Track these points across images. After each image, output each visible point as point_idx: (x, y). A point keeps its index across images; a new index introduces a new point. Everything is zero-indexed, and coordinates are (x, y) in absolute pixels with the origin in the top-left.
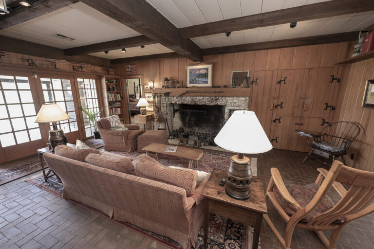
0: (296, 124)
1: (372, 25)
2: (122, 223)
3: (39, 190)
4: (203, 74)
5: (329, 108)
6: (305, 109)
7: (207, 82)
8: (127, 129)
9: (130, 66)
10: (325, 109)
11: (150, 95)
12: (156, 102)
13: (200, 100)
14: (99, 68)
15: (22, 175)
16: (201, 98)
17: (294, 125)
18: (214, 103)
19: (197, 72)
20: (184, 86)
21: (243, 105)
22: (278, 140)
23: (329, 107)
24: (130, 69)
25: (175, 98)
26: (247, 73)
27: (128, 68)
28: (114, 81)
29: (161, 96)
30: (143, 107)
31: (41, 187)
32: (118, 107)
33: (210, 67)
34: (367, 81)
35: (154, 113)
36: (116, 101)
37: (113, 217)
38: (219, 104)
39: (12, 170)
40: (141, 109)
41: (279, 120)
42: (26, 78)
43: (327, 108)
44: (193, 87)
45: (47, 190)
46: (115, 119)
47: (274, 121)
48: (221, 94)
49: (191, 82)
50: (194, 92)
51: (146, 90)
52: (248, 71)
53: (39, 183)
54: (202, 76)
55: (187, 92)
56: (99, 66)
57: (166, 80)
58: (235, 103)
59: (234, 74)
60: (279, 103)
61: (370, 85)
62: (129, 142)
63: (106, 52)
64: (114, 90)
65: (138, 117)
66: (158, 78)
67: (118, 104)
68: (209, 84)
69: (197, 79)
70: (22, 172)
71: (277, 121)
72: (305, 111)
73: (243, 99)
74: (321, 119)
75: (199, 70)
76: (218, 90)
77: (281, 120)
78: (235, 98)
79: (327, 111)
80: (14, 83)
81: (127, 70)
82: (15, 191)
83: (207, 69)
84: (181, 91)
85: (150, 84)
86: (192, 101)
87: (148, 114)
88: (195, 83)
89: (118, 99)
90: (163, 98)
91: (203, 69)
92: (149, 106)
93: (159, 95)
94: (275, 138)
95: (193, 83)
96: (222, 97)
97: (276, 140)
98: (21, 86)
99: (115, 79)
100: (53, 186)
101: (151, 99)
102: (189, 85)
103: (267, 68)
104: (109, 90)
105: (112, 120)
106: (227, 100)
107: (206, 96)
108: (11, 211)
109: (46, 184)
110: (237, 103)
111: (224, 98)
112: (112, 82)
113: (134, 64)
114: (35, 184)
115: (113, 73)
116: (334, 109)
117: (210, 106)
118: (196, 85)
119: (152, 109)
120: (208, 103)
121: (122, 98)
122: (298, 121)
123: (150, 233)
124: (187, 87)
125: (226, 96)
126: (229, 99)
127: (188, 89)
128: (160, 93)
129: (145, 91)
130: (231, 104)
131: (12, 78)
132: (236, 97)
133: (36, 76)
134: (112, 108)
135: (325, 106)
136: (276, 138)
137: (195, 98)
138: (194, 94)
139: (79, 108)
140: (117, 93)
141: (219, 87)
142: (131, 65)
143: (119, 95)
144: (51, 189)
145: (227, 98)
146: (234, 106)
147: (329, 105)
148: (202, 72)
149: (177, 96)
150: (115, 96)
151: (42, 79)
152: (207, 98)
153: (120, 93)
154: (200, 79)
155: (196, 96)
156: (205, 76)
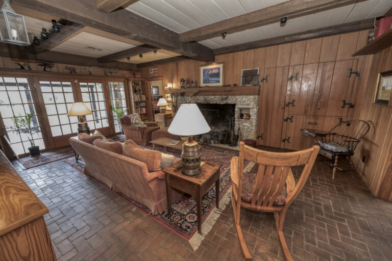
0: (309, 123)
1: (391, 9)
2: (118, 193)
3: (71, 168)
4: (215, 74)
5: (347, 106)
6: (318, 107)
7: (218, 82)
8: (146, 126)
9: (152, 69)
10: (342, 107)
11: (169, 95)
12: (174, 101)
13: (212, 99)
14: (126, 72)
15: (63, 157)
16: (213, 97)
17: (307, 124)
18: (224, 102)
19: (210, 72)
20: (197, 86)
21: (252, 103)
22: (291, 140)
23: (347, 104)
24: (152, 72)
25: (189, 98)
26: (257, 70)
27: (151, 71)
28: (140, 83)
29: (177, 96)
30: (162, 107)
31: (72, 166)
32: (144, 107)
33: (221, 66)
34: (379, 74)
35: (172, 112)
36: (142, 102)
37: (112, 188)
38: (229, 102)
39: (58, 154)
40: (161, 108)
41: (291, 119)
42: (69, 83)
43: (344, 105)
44: (207, 86)
45: (76, 168)
46: (135, 117)
47: (286, 120)
48: (231, 93)
49: (204, 82)
50: (205, 91)
51: (166, 90)
52: (258, 69)
53: (72, 163)
54: (214, 76)
55: (200, 92)
56: (127, 70)
57: (182, 80)
58: (244, 101)
59: (245, 72)
60: (291, 101)
61: (382, 77)
62: (145, 136)
63: (129, 58)
64: (140, 92)
65: (158, 116)
66: (176, 80)
67: (143, 104)
68: (221, 83)
69: (210, 79)
70: (64, 155)
71: (289, 120)
72: (319, 109)
73: (252, 97)
74: (338, 118)
75: (212, 69)
76: (228, 89)
77: (293, 119)
79: (344, 109)
80: (61, 88)
81: (151, 73)
82: (56, 167)
83: (219, 69)
84: (195, 91)
85: (169, 85)
86: (204, 100)
87: (167, 113)
88: (209, 83)
89: (143, 100)
90: (180, 98)
91: (215, 68)
92: (168, 105)
93: (176, 95)
94: (287, 138)
95: (206, 83)
96: (232, 95)
97: (288, 140)
98: (66, 89)
99: (141, 81)
100: (80, 166)
101: (170, 99)
102: (202, 84)
103: (278, 65)
104: (135, 91)
105: (132, 117)
106: (237, 99)
107: (217, 95)
108: (50, 179)
109: (76, 164)
110: (247, 102)
111: (234, 97)
112: (138, 85)
113: (157, 67)
114: (69, 163)
115: (140, 76)
116: (352, 106)
117: (221, 105)
118: (209, 85)
119: (170, 109)
120: (219, 102)
121: (147, 98)
122: (312, 121)
123: (134, 202)
124: (201, 87)
125: (235, 95)
126: (239, 98)
127: (201, 89)
128: (177, 93)
129: (166, 92)
130: (240, 102)
131: (59, 83)
132: (245, 95)
133: (76, 81)
134: (137, 108)
135: (342, 104)
136: (289, 138)
137: (207, 97)
138: (207, 93)
139: (109, 107)
140: (143, 94)
141: (230, 86)
142: (154, 68)
143: (144, 96)
144: (79, 167)
145: (237, 97)
146: (243, 105)
147: (346, 102)
148: (214, 71)
149: (191, 95)
150: (140, 97)
151: (81, 84)
152: (218, 97)
153: (145, 94)
154: (213, 79)
155: (208, 95)
156: (217, 75)
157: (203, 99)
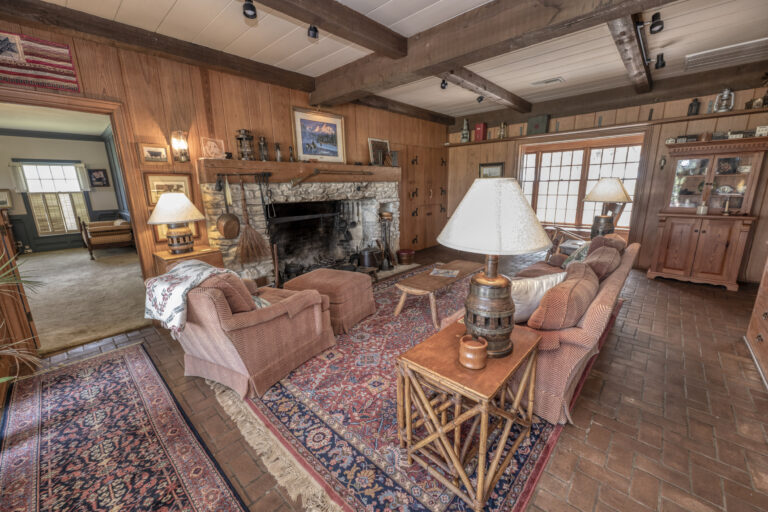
4: (327, 136)
7: (335, 154)
10: (441, 195)
12: (229, 201)
13: (337, 190)
16: (340, 185)
19: (317, 130)
20: (293, 157)
22: (418, 239)
29: (244, 182)
33: (338, 122)
38: (367, 195)
41: (416, 212)
43: (442, 192)
47: (413, 215)
48: (371, 177)
49: (305, 151)
52: (388, 142)
54: (326, 139)
58: (386, 192)
59: (372, 144)
68: (341, 158)
69: (318, 145)
74: (440, 205)
75: (321, 124)
78: (386, 183)
83: (335, 127)
86: (323, 192)
88: (315, 153)
91: (328, 125)
93: (236, 180)
95: (310, 153)
102: (302, 156)
106: (377, 188)
107: (348, 182)
110: (388, 193)
111: (373, 185)
118: (319, 158)
120: (351, 196)
122: (428, 211)
125: (374, 181)
126: (379, 187)
128: (242, 175)
130: (382, 194)
132: (388, 181)
136: (416, 237)
137: (327, 185)
146: (385, 197)
147: (443, 189)
148: (327, 130)
152: (349, 184)
154: (324, 146)
155: (330, 181)
156: (332, 140)
157: (321, 191)
